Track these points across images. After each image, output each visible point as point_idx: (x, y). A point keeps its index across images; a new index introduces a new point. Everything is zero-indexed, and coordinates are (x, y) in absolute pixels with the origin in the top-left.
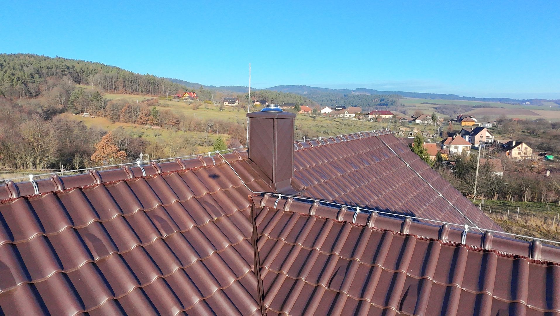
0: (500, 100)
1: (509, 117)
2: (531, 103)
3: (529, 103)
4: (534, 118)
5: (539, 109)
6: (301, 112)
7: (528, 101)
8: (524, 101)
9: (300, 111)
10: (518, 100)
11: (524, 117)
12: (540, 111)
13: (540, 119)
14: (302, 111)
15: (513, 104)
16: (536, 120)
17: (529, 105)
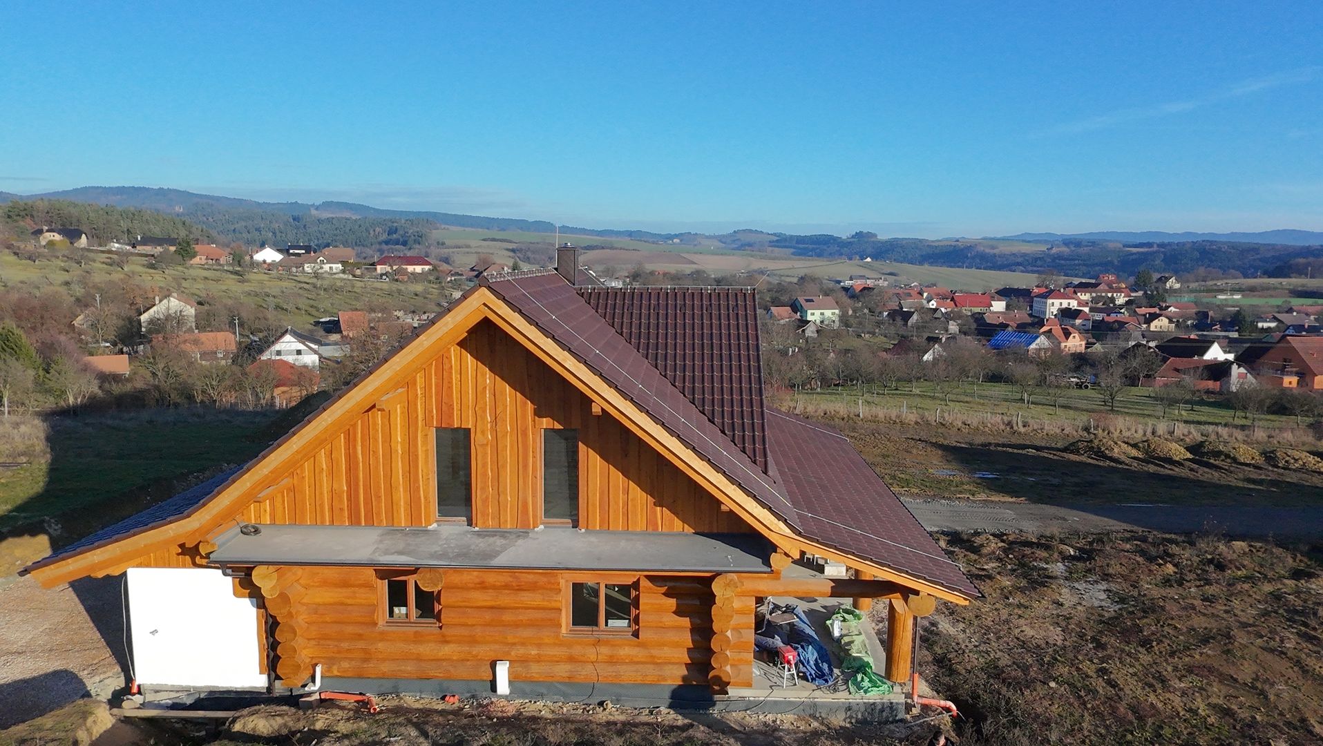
0: (630, 234)
1: (649, 267)
2: (681, 241)
3: (678, 241)
4: (688, 269)
5: (695, 253)
6: (196, 260)
7: (676, 236)
8: (670, 237)
9: (194, 257)
10: (660, 235)
11: (672, 268)
12: (696, 256)
13: (698, 272)
14: (201, 259)
15: (653, 243)
16: (692, 273)
17: (679, 244)
